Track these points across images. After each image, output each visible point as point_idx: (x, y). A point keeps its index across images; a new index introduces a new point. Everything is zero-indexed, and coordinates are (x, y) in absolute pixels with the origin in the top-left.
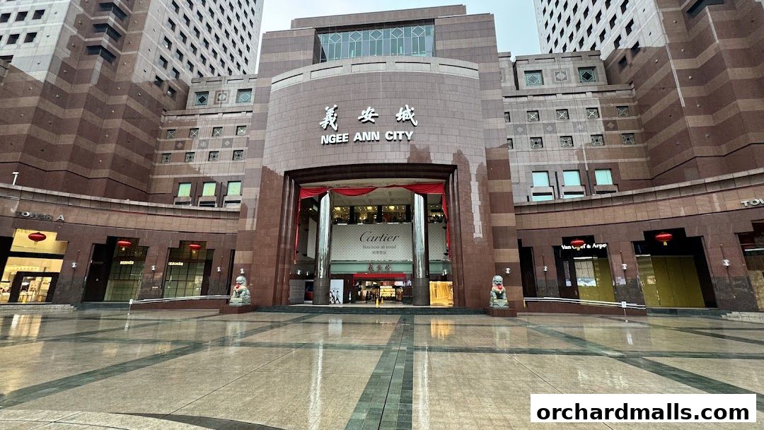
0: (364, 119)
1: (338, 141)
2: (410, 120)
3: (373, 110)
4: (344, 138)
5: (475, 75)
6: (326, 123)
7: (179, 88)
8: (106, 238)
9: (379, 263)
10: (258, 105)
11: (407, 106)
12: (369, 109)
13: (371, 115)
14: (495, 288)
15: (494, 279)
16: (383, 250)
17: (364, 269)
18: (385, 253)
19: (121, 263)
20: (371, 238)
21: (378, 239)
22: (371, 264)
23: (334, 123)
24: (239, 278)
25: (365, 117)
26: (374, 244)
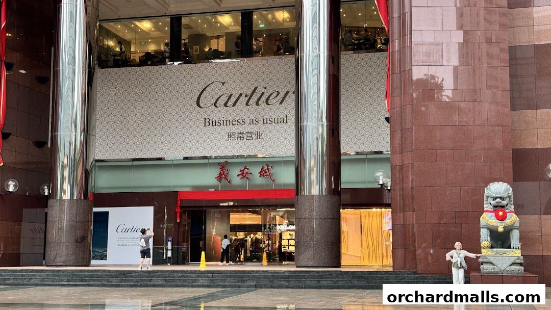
9: (245, 164)
14: (488, 219)
15: (486, 192)
16: (254, 128)
17: (207, 178)
18: (259, 137)
20: (224, 98)
21: (243, 100)
22: (224, 166)
26: (231, 113)
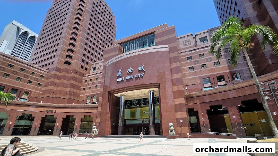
0: (129, 72)
1: (121, 80)
2: (143, 69)
3: (131, 68)
4: (123, 79)
5: (167, 49)
6: (118, 74)
7: (88, 67)
8: (66, 116)
10: (104, 71)
11: (142, 65)
12: (130, 68)
13: (131, 70)
19: (71, 123)
23: (121, 74)
24: (94, 127)
25: (129, 71)
